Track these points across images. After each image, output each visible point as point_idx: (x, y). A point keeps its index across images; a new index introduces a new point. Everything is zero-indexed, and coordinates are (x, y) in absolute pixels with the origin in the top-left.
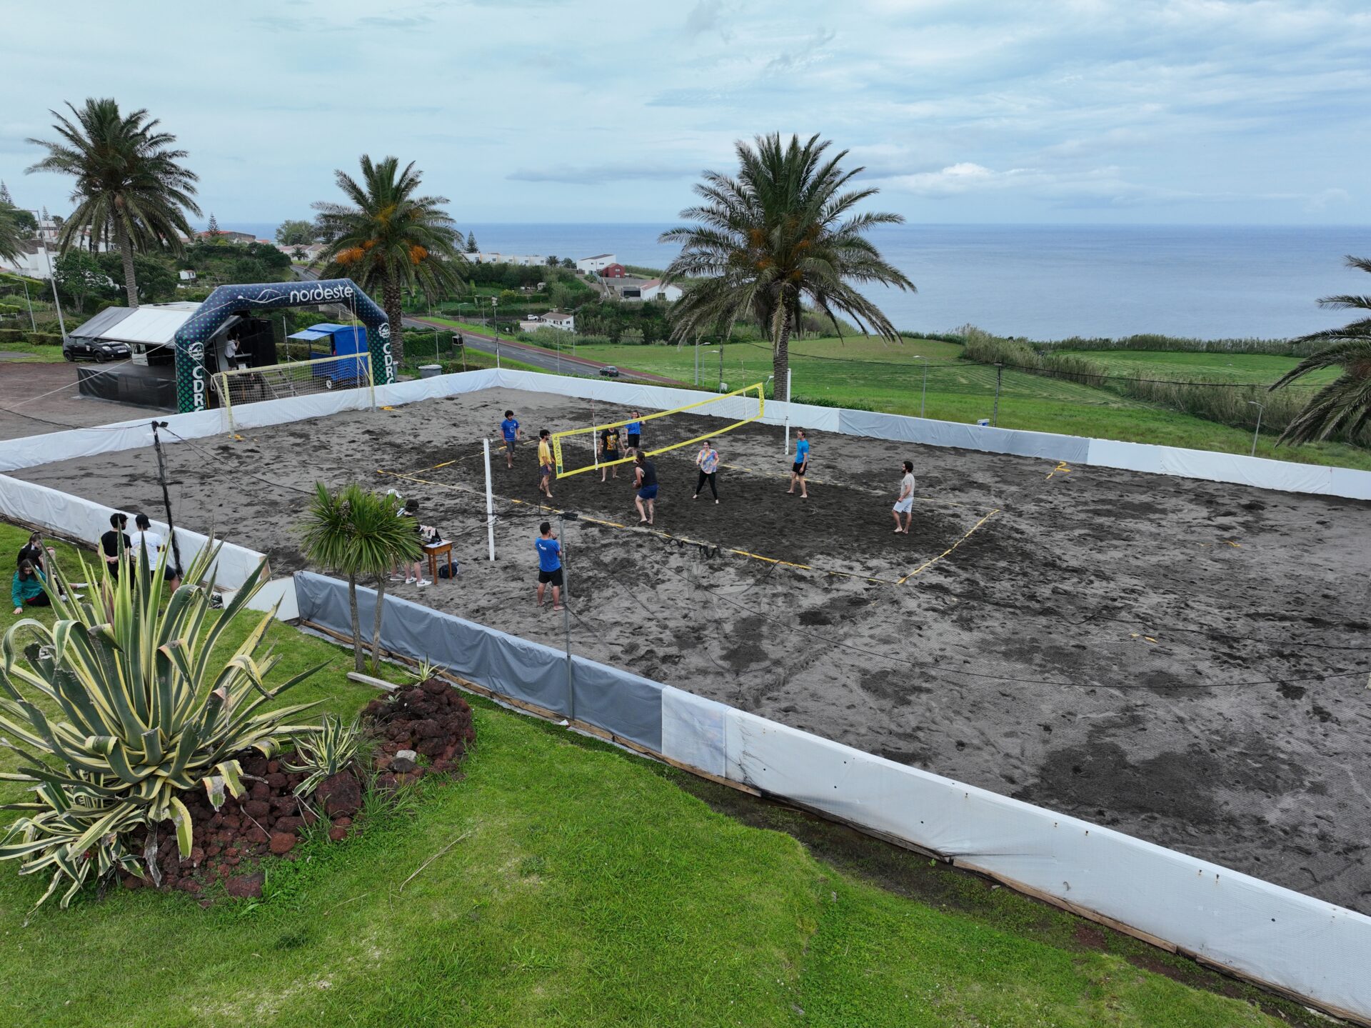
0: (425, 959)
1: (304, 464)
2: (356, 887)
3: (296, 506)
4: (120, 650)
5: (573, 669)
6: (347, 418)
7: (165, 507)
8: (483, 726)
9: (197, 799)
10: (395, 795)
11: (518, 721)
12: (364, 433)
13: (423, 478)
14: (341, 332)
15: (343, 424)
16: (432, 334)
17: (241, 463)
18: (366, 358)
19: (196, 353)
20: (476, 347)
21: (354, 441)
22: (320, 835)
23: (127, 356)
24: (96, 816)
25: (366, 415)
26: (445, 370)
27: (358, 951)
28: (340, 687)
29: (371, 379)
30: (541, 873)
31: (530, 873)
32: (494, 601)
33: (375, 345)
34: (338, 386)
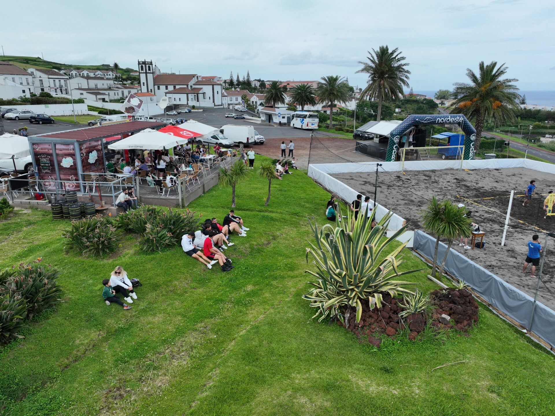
0: (437, 404)
1: (427, 188)
2: (414, 361)
3: (420, 204)
4: (353, 243)
5: (536, 308)
6: (448, 172)
7: (374, 195)
8: (483, 318)
9: (365, 303)
10: (437, 331)
11: (501, 322)
12: (454, 179)
13: (477, 202)
14: (453, 136)
15: (446, 174)
16: (494, 140)
17: (403, 183)
18: (462, 148)
19: (396, 140)
20: (514, 148)
21: (449, 182)
22: (404, 334)
23: (372, 139)
24: (334, 296)
25: (457, 172)
26: (497, 157)
27: (410, 386)
28: (423, 279)
29: (462, 157)
30: (499, 395)
31: (492, 392)
32: (499, 264)
33: (468, 143)
34: (447, 158)
